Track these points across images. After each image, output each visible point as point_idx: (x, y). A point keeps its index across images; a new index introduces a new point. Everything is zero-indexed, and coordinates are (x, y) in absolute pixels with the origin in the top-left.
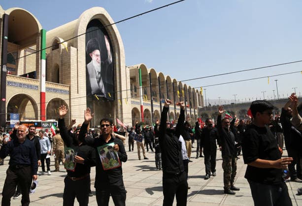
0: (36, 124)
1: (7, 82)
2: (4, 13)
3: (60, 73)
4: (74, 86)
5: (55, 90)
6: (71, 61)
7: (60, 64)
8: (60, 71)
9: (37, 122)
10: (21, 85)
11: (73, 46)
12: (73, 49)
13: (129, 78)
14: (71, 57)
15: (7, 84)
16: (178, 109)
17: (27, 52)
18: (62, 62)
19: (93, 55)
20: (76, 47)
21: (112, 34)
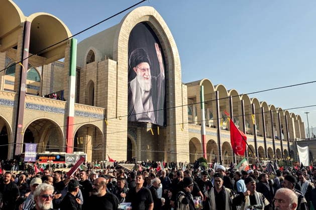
0: (58, 157)
1: (25, 104)
2: (25, 21)
3: (95, 93)
4: (111, 109)
5: (87, 114)
6: (109, 77)
7: (95, 81)
8: (95, 90)
9: (60, 155)
10: (42, 108)
11: (112, 59)
12: (111, 63)
13: (186, 98)
14: (109, 73)
15: (25, 107)
16: (261, 142)
17: (55, 66)
18: (97, 79)
19: (139, 70)
20: (116, 60)
21: (164, 41)
